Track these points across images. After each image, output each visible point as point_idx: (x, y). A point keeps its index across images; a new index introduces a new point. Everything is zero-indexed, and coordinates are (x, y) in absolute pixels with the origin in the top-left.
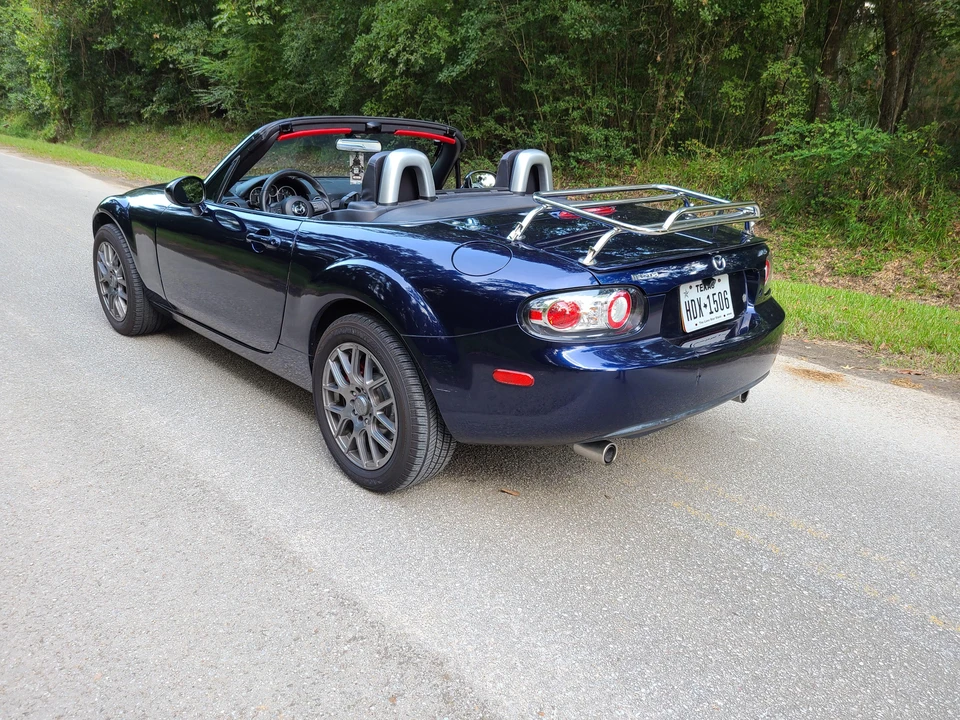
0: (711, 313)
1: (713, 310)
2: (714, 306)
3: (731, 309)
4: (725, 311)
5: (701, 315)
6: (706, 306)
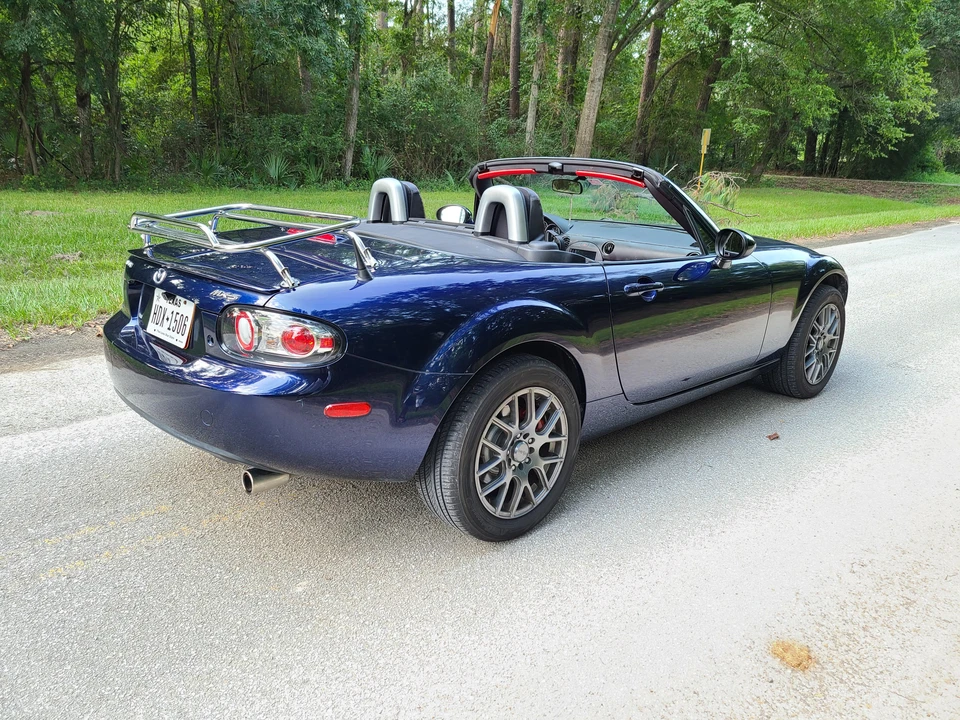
0: (169, 329)
1: (171, 328)
2: (173, 324)
3: (184, 339)
4: (179, 336)
5: (162, 325)
6: (168, 319)
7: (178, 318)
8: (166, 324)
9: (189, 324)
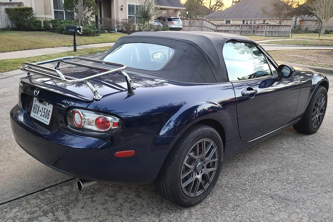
0: (41, 115)
1: (42, 115)
2: (43, 114)
3: (49, 121)
4: (46, 119)
5: (38, 113)
6: (40, 111)
7: (45, 111)
8: (40, 113)
9: (50, 114)
